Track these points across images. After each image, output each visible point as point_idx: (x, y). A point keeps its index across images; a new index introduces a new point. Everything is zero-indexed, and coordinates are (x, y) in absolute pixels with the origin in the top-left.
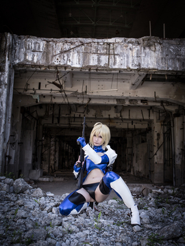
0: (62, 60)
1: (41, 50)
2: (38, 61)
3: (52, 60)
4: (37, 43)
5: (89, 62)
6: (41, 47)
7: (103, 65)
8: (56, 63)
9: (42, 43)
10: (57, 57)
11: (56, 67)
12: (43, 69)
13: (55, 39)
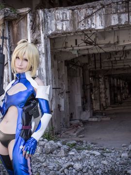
0: (87, 25)
1: (68, 19)
2: (67, 29)
3: (78, 26)
4: (64, 13)
5: (111, 23)
6: (68, 16)
7: (123, 23)
8: (82, 29)
9: (68, 13)
10: (82, 22)
11: (83, 31)
12: (72, 34)
13: (79, 6)
